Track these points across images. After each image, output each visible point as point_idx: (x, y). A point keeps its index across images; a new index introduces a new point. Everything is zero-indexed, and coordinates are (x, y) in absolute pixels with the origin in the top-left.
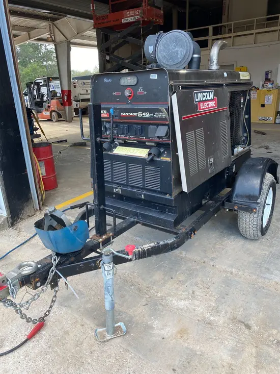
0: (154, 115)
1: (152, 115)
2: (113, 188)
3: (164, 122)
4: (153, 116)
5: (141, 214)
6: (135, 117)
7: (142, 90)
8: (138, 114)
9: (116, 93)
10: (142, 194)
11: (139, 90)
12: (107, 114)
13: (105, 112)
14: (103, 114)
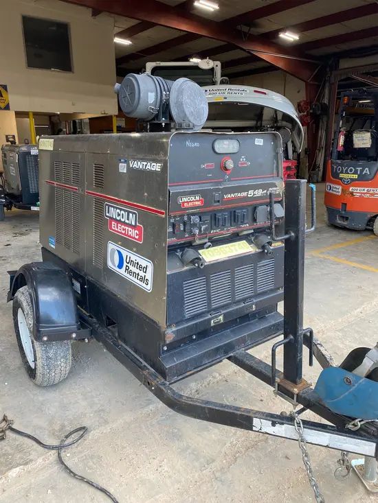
1: (265, 191)
9: (207, 166)
10: (253, 304)
11: (241, 160)
12: (201, 200)
13: (198, 198)
14: (193, 201)
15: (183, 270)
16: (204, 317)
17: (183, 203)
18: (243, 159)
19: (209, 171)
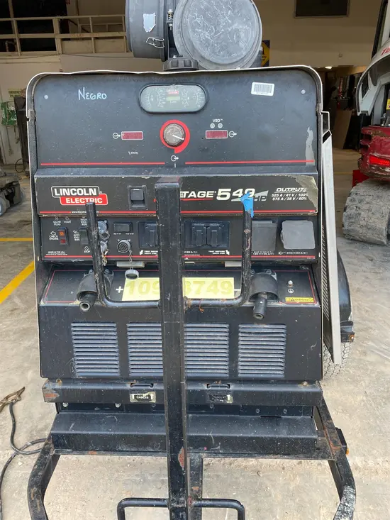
0: (270, 194)
1: (265, 193)
2: (127, 393)
3: (301, 212)
4: (269, 197)
5: (218, 439)
6: (205, 201)
7: (220, 126)
8: (215, 195)
9: (127, 136)
10: (228, 392)
11: (212, 126)
12: (101, 196)
13: (93, 192)
14: (84, 196)
15: (71, 304)
16: (120, 384)
17: (64, 197)
18: (216, 124)
19: (132, 146)
